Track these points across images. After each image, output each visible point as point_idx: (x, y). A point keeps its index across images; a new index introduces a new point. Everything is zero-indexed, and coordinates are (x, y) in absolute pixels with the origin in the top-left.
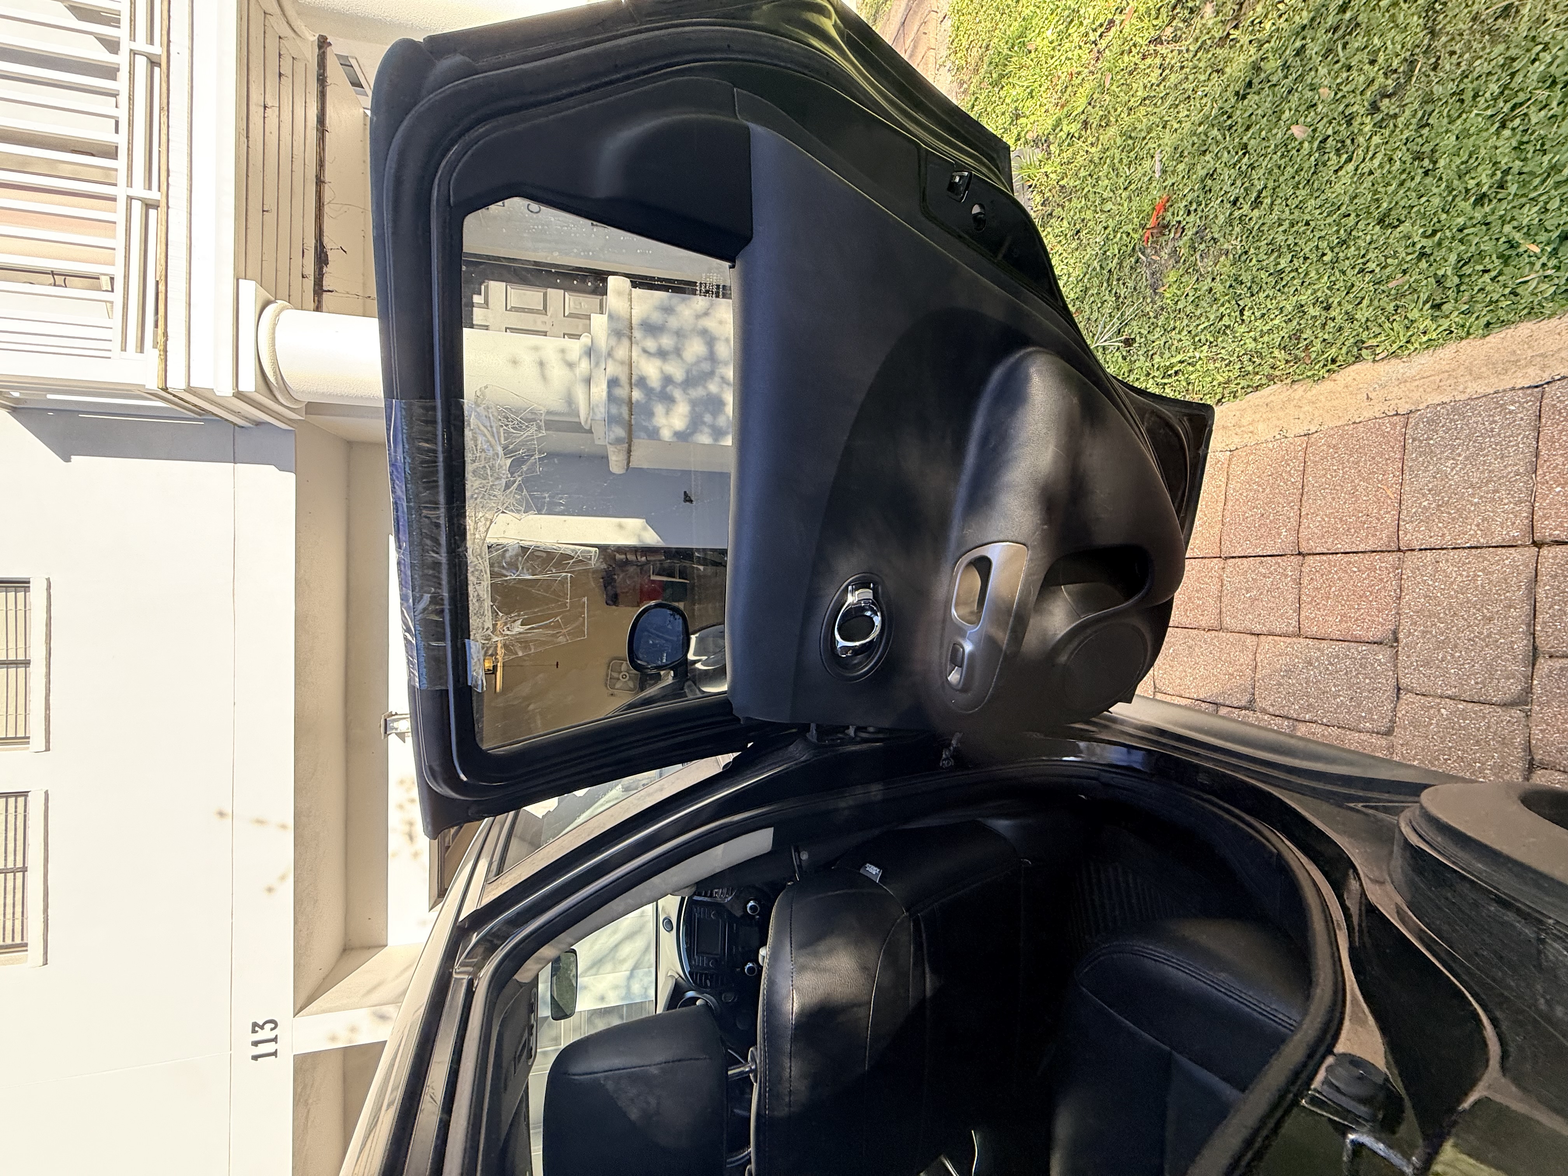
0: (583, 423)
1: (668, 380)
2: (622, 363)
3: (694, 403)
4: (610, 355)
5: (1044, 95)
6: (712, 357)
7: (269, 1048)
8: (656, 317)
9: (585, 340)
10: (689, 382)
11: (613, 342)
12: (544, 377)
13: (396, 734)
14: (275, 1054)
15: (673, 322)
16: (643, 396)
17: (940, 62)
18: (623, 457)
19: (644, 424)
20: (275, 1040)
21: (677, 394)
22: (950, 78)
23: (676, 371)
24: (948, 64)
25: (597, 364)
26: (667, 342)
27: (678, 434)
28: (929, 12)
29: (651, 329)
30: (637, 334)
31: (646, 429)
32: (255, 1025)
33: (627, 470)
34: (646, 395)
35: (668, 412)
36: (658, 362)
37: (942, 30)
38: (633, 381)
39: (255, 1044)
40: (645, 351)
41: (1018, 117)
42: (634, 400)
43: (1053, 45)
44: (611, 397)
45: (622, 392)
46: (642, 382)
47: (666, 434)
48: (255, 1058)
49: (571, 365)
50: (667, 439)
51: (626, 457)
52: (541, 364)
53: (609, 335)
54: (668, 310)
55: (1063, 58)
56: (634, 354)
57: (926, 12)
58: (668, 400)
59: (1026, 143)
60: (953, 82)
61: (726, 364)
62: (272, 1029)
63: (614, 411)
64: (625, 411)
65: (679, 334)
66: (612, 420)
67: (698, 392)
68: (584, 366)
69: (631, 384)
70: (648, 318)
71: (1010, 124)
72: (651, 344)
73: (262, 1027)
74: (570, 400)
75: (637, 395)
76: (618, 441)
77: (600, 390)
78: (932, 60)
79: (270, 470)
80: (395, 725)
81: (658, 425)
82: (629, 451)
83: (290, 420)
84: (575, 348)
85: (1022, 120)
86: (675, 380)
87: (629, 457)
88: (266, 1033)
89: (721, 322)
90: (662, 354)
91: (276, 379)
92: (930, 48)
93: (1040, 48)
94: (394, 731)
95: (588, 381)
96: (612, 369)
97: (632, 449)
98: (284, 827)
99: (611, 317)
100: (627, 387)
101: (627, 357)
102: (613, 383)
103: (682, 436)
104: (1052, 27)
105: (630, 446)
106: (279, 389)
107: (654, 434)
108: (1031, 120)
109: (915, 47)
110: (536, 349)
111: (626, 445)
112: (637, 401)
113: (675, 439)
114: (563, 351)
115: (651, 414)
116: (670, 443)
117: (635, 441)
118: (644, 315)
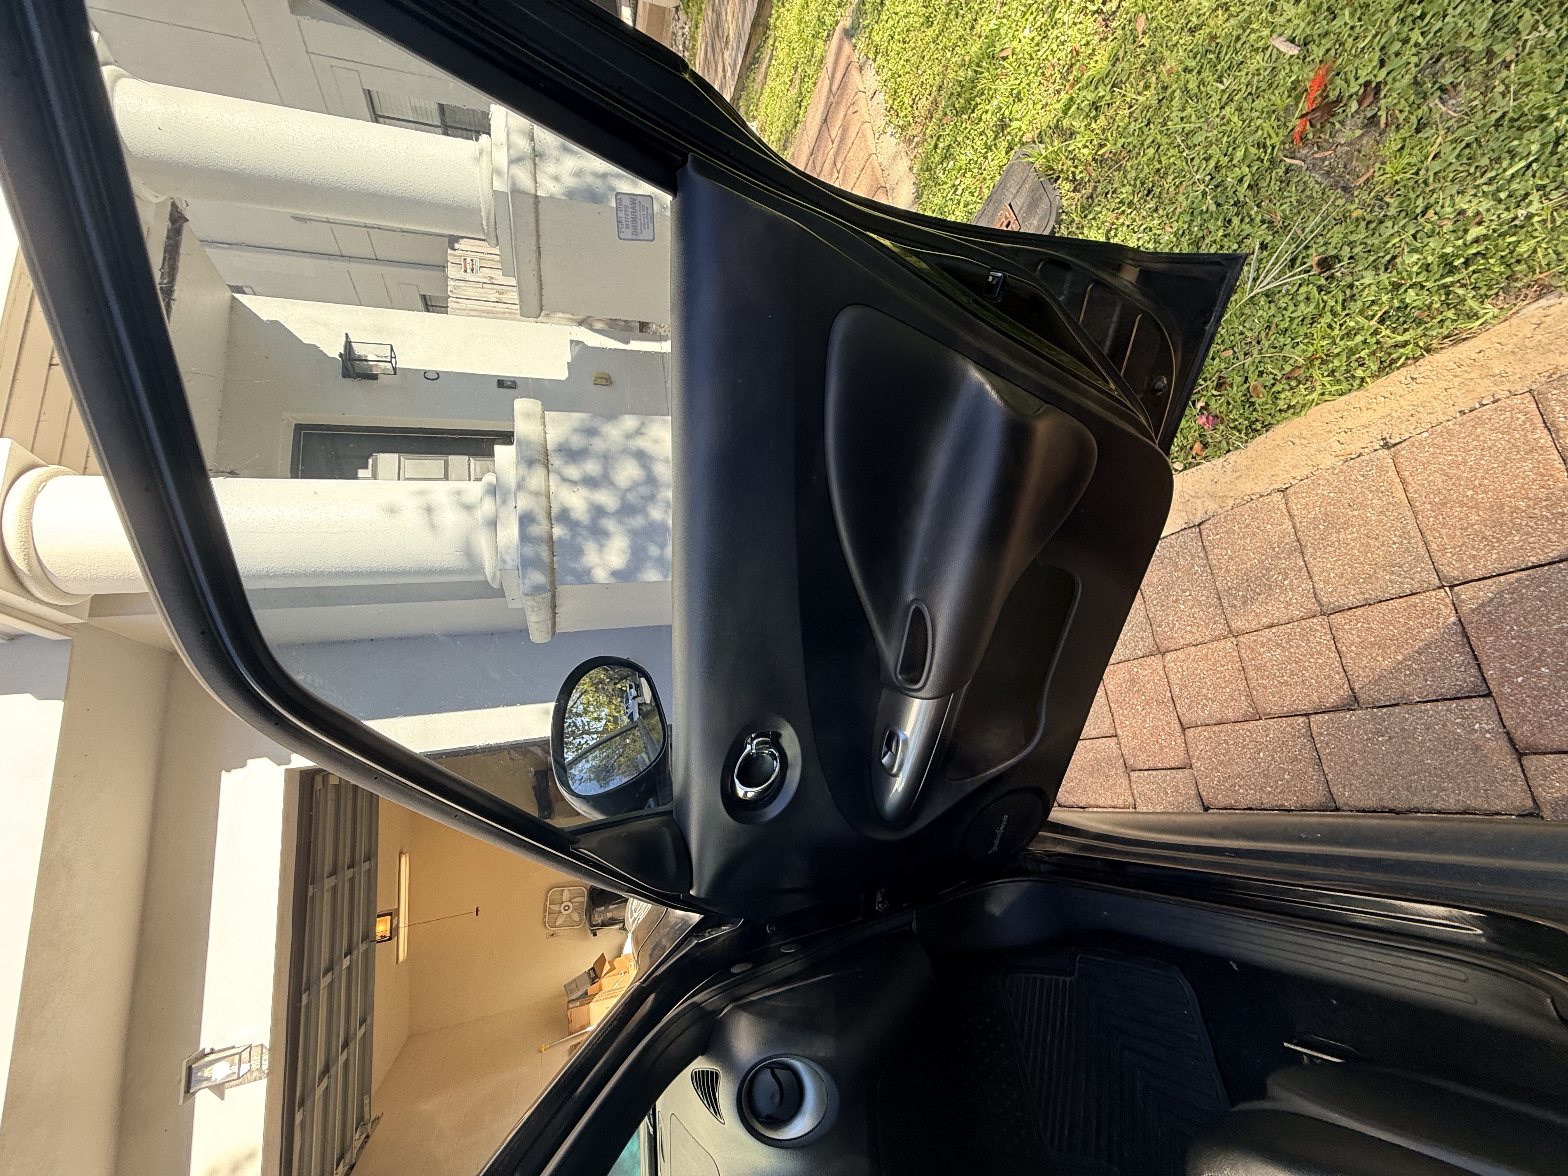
0: (490, 581)
1: (598, 511)
2: (537, 494)
3: (634, 534)
4: (520, 486)
5: (1037, 91)
6: (651, 480)
8: (577, 442)
9: (488, 478)
10: (627, 510)
11: (523, 470)
12: (433, 526)
13: (210, 1088)
15: (598, 444)
16: (567, 531)
18: (545, 614)
19: (571, 565)
21: (610, 524)
22: (895, 141)
23: (606, 499)
24: (890, 130)
25: (504, 502)
26: (592, 467)
27: (615, 573)
28: (856, 93)
29: (572, 454)
30: (556, 461)
31: (574, 572)
33: (552, 637)
34: (571, 529)
35: (601, 547)
36: (583, 492)
37: (875, 104)
38: (553, 514)
40: (565, 480)
41: (1004, 126)
42: (555, 537)
43: (1035, 41)
44: (524, 537)
45: (539, 529)
46: (564, 516)
47: (601, 575)
49: (468, 508)
50: (602, 581)
51: (550, 615)
52: (429, 510)
53: (517, 464)
54: (591, 432)
56: (552, 484)
57: (853, 93)
58: (599, 534)
60: (898, 144)
61: (667, 486)
63: (529, 551)
64: (545, 554)
65: (607, 459)
66: (526, 563)
67: (638, 522)
68: (488, 507)
69: (550, 519)
70: (567, 441)
71: (995, 139)
72: (573, 472)
74: (469, 552)
75: (558, 531)
76: (537, 590)
77: (510, 533)
78: (869, 132)
79: (25, 700)
80: (206, 1073)
81: (590, 565)
82: (554, 607)
83: (61, 625)
84: (475, 490)
85: (1012, 127)
86: (609, 510)
87: (554, 614)
89: (656, 441)
90: (590, 482)
91: (29, 564)
92: (863, 123)
93: (1017, 50)
94: (205, 1084)
95: (493, 524)
96: (524, 502)
97: (558, 602)
99: (522, 447)
100: (545, 523)
101: (543, 487)
102: (526, 520)
103: (621, 576)
104: (1028, 26)
105: (554, 596)
106: (34, 578)
107: (584, 576)
108: (1026, 121)
110: (422, 493)
111: (549, 594)
112: (560, 539)
113: (613, 580)
114: (458, 493)
115: (578, 552)
116: (607, 587)
117: (560, 589)
118: (562, 439)
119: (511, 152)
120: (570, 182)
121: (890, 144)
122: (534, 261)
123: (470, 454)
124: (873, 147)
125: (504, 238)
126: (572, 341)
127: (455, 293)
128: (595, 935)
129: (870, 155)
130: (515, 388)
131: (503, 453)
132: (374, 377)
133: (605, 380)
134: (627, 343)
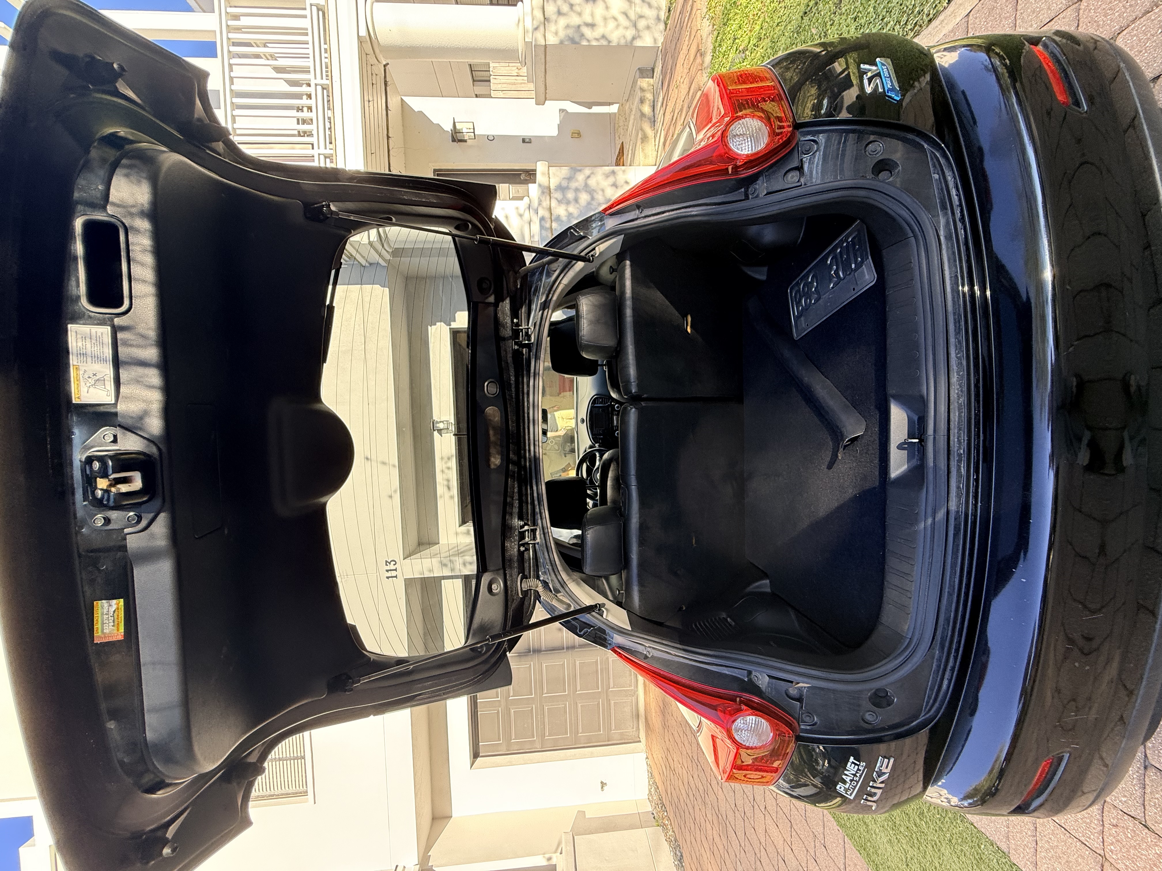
1: (571, 214)
2: (547, 208)
4: (540, 206)
7: (394, 573)
8: (564, 183)
9: (526, 200)
14: (396, 577)
15: (573, 184)
16: (557, 223)
17: (703, 16)
20: (396, 570)
22: (708, 24)
23: (575, 210)
24: (707, 16)
25: (534, 212)
26: (570, 195)
29: (561, 189)
30: (553, 193)
32: (386, 562)
34: (560, 224)
36: (565, 206)
39: (387, 571)
40: (558, 202)
41: (735, 39)
42: (553, 226)
44: (542, 227)
45: (547, 224)
48: (388, 578)
49: (521, 216)
53: (539, 194)
54: (570, 179)
55: (752, 7)
56: (552, 203)
59: (740, 51)
62: (394, 565)
63: (544, 234)
65: (576, 190)
68: (527, 214)
69: (551, 218)
73: (390, 563)
75: (554, 223)
77: (536, 226)
78: (699, 15)
80: (438, 425)
84: (523, 204)
85: (737, 41)
86: (574, 215)
88: (392, 567)
90: (567, 201)
92: (697, 10)
95: (530, 222)
96: (541, 212)
98: (394, 466)
99: (540, 185)
100: (549, 220)
101: (549, 205)
102: (542, 220)
108: (741, 39)
109: (692, 9)
118: (558, 183)
119: (534, 22)
120: (562, 34)
121: (706, 23)
122: (543, 76)
123: (510, 183)
124: (699, 26)
125: (529, 63)
126: (560, 110)
127: (494, 73)
128: (565, 456)
129: (697, 30)
130: (530, 143)
131: (533, 189)
132: (465, 141)
133: (577, 135)
134: (590, 108)
